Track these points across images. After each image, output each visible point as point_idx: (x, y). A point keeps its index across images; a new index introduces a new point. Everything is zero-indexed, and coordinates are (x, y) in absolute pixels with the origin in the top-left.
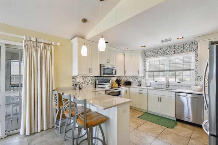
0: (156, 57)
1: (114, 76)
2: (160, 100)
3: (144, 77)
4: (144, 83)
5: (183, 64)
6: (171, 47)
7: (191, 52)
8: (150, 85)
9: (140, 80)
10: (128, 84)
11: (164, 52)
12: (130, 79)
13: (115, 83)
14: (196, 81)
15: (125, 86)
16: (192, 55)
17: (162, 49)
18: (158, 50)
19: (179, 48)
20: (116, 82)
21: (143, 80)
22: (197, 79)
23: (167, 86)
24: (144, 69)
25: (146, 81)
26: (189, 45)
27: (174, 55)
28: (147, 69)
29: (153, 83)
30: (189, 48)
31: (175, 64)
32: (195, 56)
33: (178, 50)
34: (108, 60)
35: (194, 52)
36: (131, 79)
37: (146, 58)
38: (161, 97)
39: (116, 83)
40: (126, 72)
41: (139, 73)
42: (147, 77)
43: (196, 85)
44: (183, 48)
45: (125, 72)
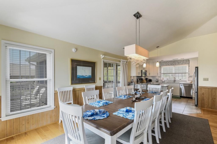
3: (160, 77)
4: (160, 80)
5: (182, 70)
11: (172, 64)
12: (151, 78)
13: (145, 80)
16: (187, 66)
23: (174, 82)
27: (178, 65)
28: (162, 72)
29: (166, 80)
30: (185, 63)
31: (178, 70)
33: (180, 63)
35: (188, 65)
37: (161, 66)
41: (158, 75)
42: (162, 77)
43: (189, 80)
45: (149, 74)
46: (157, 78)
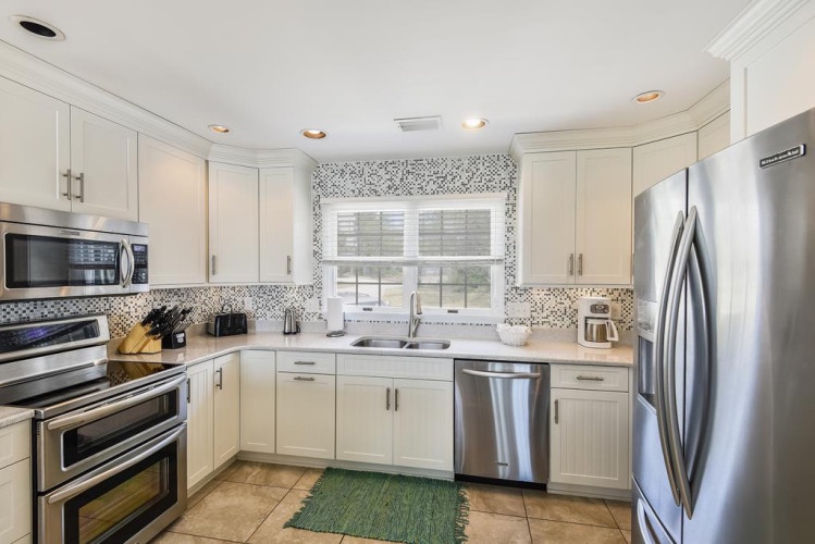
0: (366, 198)
1: (126, 290)
2: (393, 400)
3: (315, 288)
4: (315, 318)
5: (467, 239)
6: (425, 162)
7: (491, 194)
8: (345, 326)
9: (296, 305)
10: (231, 325)
11: (398, 182)
12: (239, 299)
13: (142, 331)
14: (509, 303)
15: (212, 341)
16: (496, 205)
17: (390, 168)
18: (375, 167)
19: (454, 170)
20: (148, 328)
21: (311, 305)
22: (509, 296)
23: (413, 328)
24: (315, 253)
25: (325, 309)
26: (486, 164)
27: (436, 196)
28: (330, 250)
29: (355, 314)
30: (488, 178)
31: (439, 237)
32: (505, 208)
33: (449, 178)
34: (68, 175)
35: (503, 194)
36: (248, 300)
37: (323, 201)
38: (397, 384)
39: (153, 333)
40: (219, 263)
41: (289, 272)
42: (330, 291)
43: (509, 321)
44: (467, 172)
45: (211, 266)
46: (292, 299)
